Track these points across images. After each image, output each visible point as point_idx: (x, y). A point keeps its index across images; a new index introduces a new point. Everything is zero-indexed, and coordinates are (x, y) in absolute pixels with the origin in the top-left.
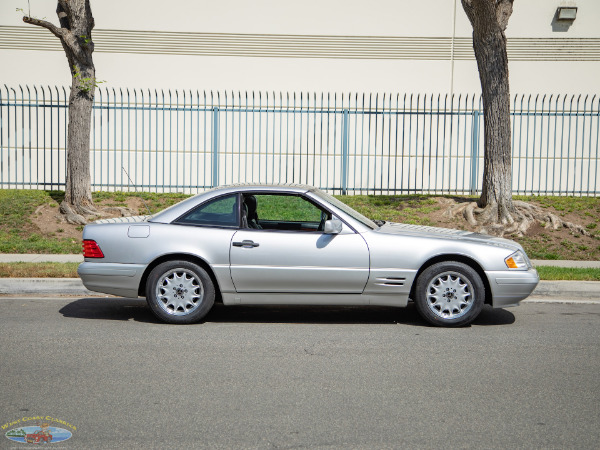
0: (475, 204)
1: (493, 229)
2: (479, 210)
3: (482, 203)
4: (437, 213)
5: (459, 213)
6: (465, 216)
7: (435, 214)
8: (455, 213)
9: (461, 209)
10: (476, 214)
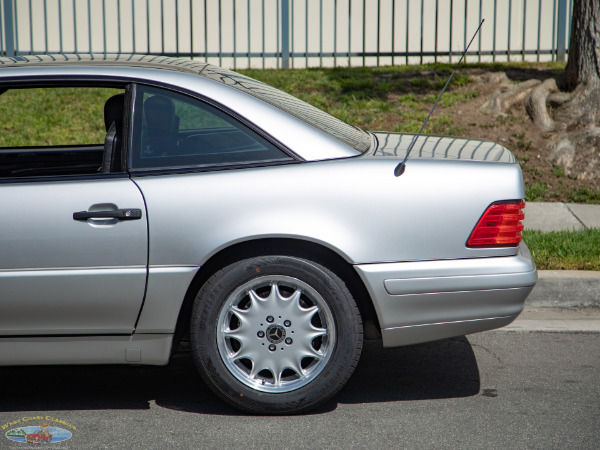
0: (551, 83)
1: (589, 140)
2: (561, 97)
3: (568, 80)
4: (471, 105)
5: (516, 106)
6: (530, 110)
7: (464, 107)
8: (507, 105)
9: (521, 96)
10: (553, 105)
